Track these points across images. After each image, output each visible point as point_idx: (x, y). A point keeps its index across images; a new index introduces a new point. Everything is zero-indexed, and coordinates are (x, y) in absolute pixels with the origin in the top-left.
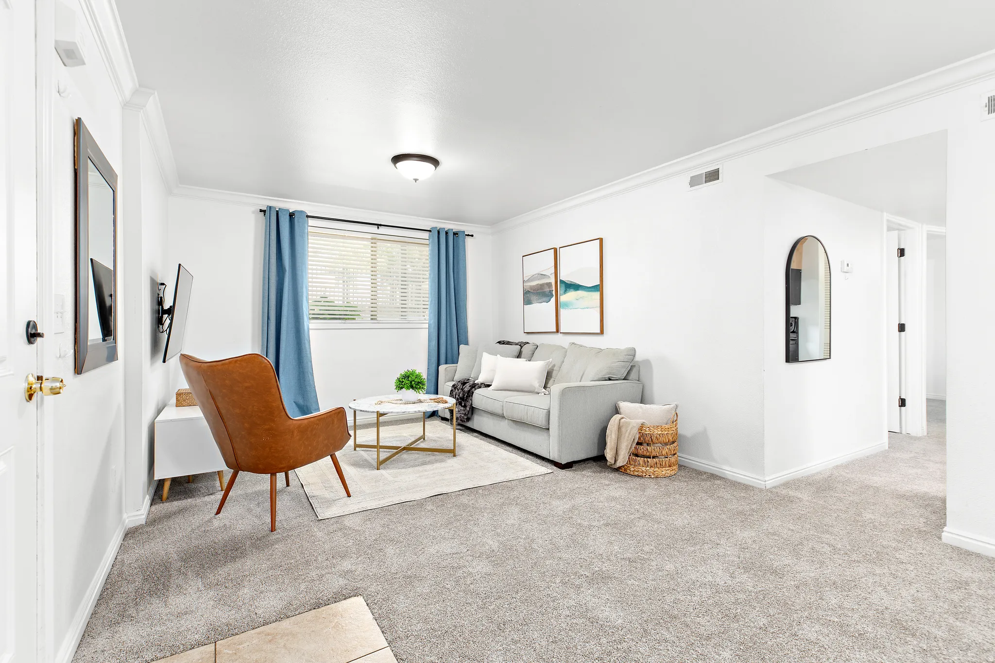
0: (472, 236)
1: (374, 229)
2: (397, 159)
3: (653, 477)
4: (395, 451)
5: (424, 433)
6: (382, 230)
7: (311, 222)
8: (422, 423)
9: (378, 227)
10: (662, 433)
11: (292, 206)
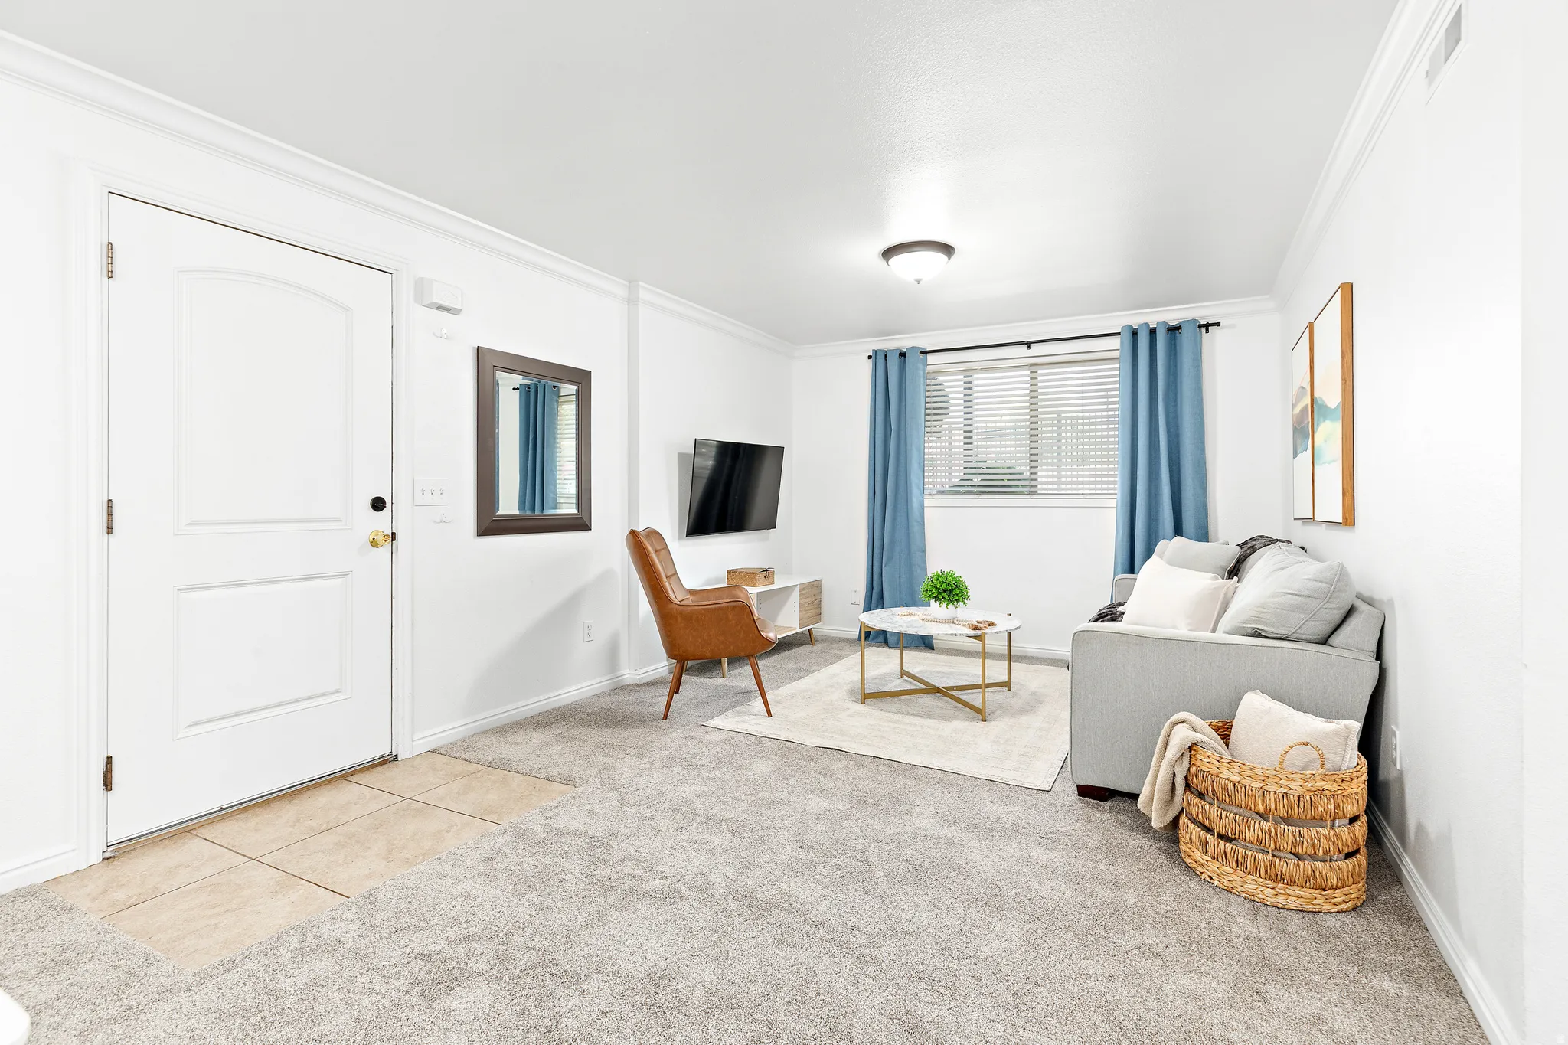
0: (1218, 324)
1: (1022, 350)
2: (888, 253)
3: (1216, 883)
4: (924, 687)
5: (1009, 678)
6: (1036, 349)
7: (931, 359)
8: (1006, 663)
9: (1029, 347)
10: (1244, 782)
11: (904, 343)
